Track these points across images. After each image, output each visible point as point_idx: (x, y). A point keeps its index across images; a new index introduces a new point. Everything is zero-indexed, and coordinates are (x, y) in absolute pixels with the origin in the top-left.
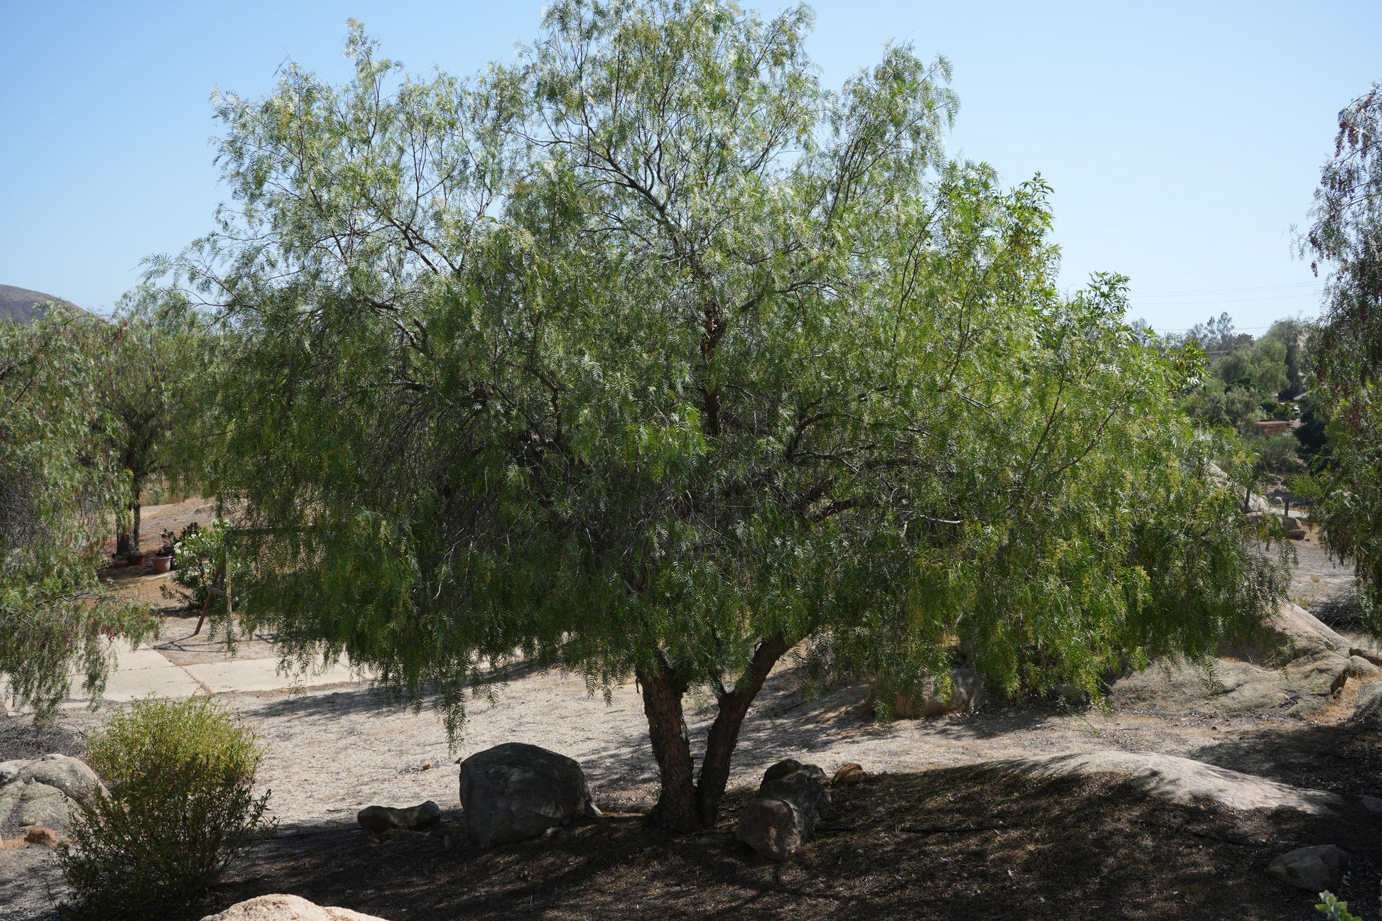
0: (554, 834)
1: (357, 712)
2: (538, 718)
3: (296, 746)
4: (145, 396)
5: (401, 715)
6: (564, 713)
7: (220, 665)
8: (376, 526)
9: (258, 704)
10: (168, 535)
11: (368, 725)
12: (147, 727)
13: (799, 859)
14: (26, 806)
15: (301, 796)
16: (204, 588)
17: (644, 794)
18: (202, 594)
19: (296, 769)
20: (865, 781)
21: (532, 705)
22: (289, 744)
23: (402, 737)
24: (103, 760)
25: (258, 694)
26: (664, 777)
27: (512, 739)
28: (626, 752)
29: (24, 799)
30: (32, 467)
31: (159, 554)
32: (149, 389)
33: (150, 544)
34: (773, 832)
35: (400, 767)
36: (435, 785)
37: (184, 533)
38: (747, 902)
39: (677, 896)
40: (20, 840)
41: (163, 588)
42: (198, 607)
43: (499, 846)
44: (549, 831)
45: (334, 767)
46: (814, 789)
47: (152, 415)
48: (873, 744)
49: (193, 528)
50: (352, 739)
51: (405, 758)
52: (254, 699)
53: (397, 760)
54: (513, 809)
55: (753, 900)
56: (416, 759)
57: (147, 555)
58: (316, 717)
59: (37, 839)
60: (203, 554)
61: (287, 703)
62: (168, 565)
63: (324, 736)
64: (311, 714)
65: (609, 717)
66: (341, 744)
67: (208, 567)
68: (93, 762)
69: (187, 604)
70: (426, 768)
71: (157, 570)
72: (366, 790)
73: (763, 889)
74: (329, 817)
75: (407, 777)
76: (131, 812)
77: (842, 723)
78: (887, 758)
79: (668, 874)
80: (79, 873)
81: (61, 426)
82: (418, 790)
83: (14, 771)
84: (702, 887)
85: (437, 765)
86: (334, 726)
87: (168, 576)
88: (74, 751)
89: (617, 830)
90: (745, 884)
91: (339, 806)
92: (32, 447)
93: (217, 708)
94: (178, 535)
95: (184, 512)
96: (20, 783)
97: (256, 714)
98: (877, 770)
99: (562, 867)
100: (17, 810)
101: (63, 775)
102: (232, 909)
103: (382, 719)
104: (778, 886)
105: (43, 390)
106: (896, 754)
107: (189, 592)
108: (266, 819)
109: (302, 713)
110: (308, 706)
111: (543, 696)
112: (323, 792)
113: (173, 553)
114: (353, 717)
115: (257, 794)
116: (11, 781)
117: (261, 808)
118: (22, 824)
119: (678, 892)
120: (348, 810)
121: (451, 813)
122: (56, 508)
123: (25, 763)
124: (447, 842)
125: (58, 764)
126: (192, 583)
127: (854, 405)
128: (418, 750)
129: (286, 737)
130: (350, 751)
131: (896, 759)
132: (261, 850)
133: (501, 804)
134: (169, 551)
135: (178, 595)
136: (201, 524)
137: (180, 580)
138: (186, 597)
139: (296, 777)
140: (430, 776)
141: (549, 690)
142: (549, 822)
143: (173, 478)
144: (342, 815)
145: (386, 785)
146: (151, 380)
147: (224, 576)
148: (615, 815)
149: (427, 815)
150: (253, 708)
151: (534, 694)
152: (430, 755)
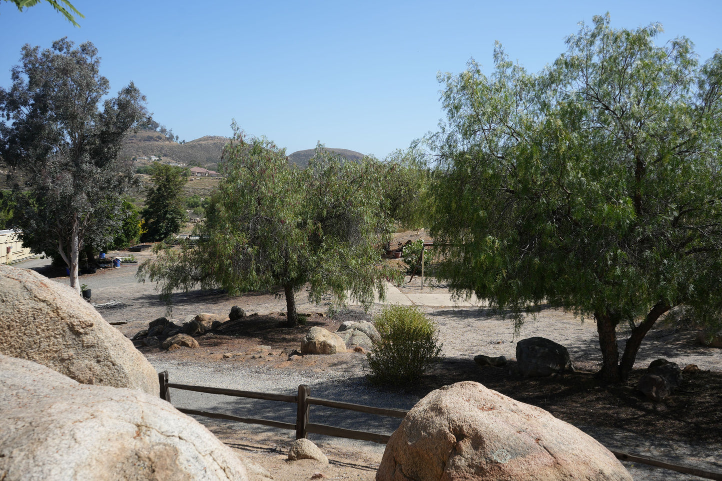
0: (554, 375)
1: (471, 318)
2: (545, 329)
3: (447, 328)
4: (396, 191)
5: (489, 321)
6: (556, 328)
7: (418, 295)
8: (494, 242)
9: (432, 311)
10: (400, 244)
11: (475, 323)
12: (395, 315)
13: (665, 402)
14: (354, 338)
15: (450, 348)
16: (413, 265)
17: (593, 365)
18: (412, 267)
19: (447, 337)
20: (699, 373)
21: (542, 323)
22: (445, 327)
23: (488, 330)
24: (379, 325)
25: (433, 307)
26: (605, 359)
27: (534, 336)
28: (583, 347)
29: (353, 335)
30: (360, 216)
31: (397, 251)
32: (397, 189)
33: (394, 247)
34: (654, 389)
35: (488, 341)
36: (502, 350)
37: (406, 244)
38: (641, 416)
39: (609, 409)
40: (352, 350)
41: (398, 264)
42: (410, 272)
43: (531, 377)
44: (553, 374)
45: (462, 338)
46: (674, 373)
47: (397, 199)
48: (700, 357)
49: (409, 242)
50: (469, 328)
51: (490, 338)
52: (431, 309)
53: (487, 339)
54: (539, 363)
55: (644, 416)
56: (495, 339)
57: (393, 251)
58: (455, 318)
59: (358, 350)
60: (414, 252)
61: (443, 311)
62: (400, 255)
63: (457, 326)
64: (453, 317)
65: (576, 332)
66: (465, 329)
67: (415, 257)
68: (376, 325)
69: (406, 270)
70: (499, 343)
71: (396, 257)
72: (475, 348)
73: (649, 412)
74: (461, 357)
75: (491, 345)
76: (393, 345)
77: (683, 346)
78: (707, 364)
79: (605, 399)
80: (374, 364)
81: (371, 201)
82: (496, 351)
83: (350, 325)
84: (620, 406)
85: (503, 342)
86: (462, 322)
87: (400, 260)
88: (368, 320)
89: (583, 378)
90: (641, 409)
91: (465, 353)
92: (361, 209)
93: (420, 311)
94: (404, 244)
95: (406, 236)
96: (352, 330)
97: (431, 314)
98: (703, 368)
99: (558, 389)
100: (351, 339)
101: (366, 329)
102: (455, 384)
103: (481, 322)
104: (654, 412)
105: (364, 188)
106: (712, 363)
107: (408, 266)
108: (440, 355)
109: (449, 316)
110: (452, 314)
111: (547, 320)
112: (458, 347)
113: (402, 251)
114: (469, 320)
115: (438, 344)
116: (349, 328)
117: (439, 350)
118: (352, 344)
119: (609, 408)
120: (470, 355)
121: (511, 362)
122: (367, 231)
123: (353, 322)
124: (510, 373)
125: (364, 324)
126: (409, 263)
127: (707, 206)
128: (495, 335)
129: (444, 324)
130: (468, 333)
131: (712, 365)
132: (438, 366)
133: (534, 361)
134: (400, 250)
135: (404, 267)
136: (413, 241)
137: (405, 261)
138: (406, 268)
139: (448, 340)
140: (500, 346)
141: (550, 318)
142: (554, 371)
143: (403, 223)
144: (466, 357)
145: (483, 348)
146: (398, 186)
147: (421, 260)
148: (582, 372)
149: (501, 361)
150: (432, 312)
151: (543, 319)
152: (500, 338)
